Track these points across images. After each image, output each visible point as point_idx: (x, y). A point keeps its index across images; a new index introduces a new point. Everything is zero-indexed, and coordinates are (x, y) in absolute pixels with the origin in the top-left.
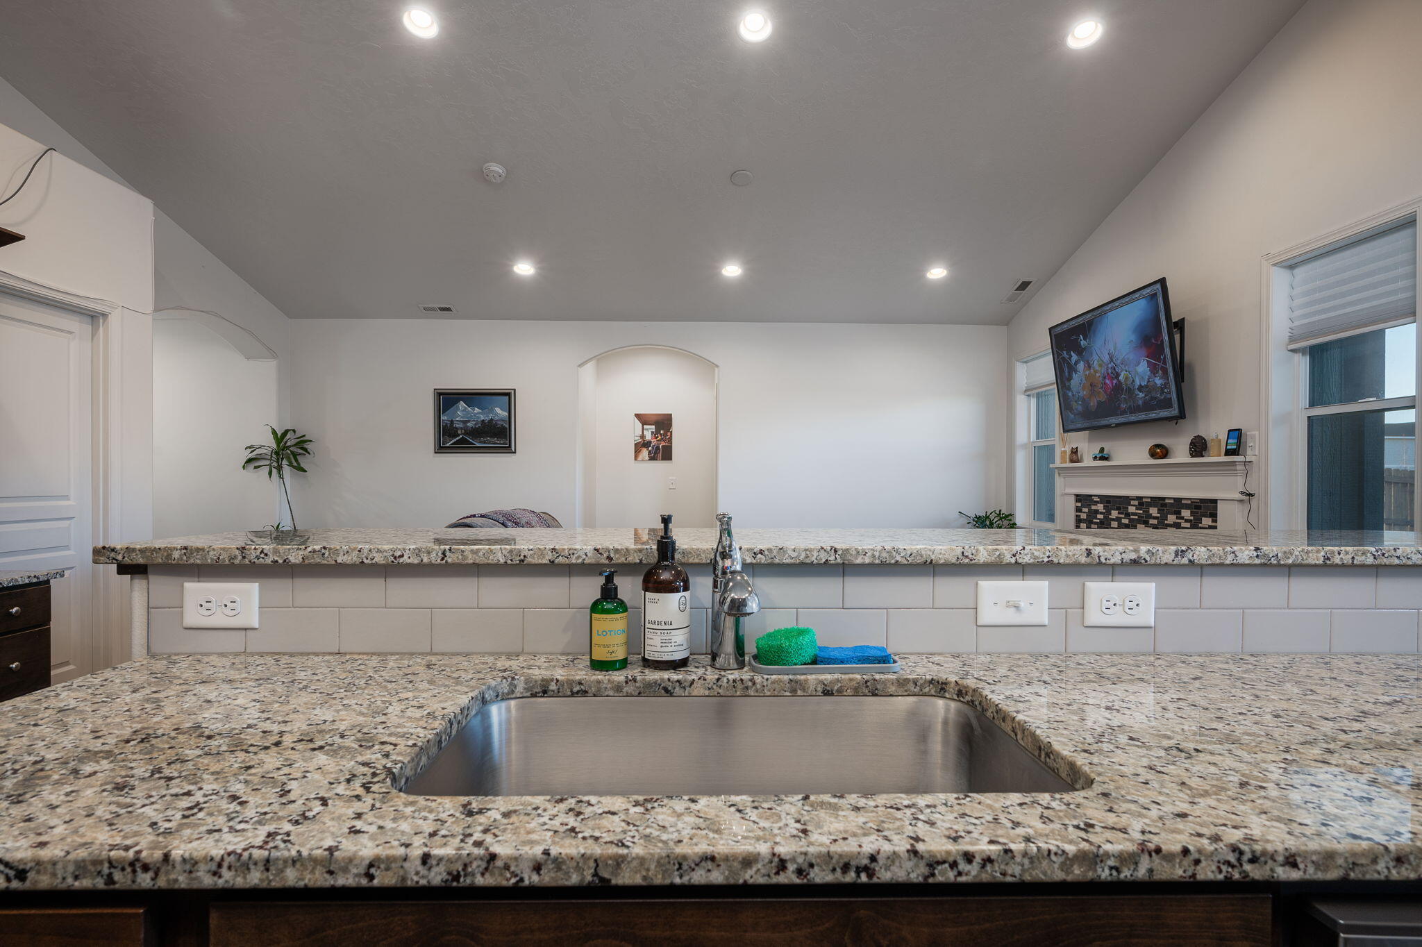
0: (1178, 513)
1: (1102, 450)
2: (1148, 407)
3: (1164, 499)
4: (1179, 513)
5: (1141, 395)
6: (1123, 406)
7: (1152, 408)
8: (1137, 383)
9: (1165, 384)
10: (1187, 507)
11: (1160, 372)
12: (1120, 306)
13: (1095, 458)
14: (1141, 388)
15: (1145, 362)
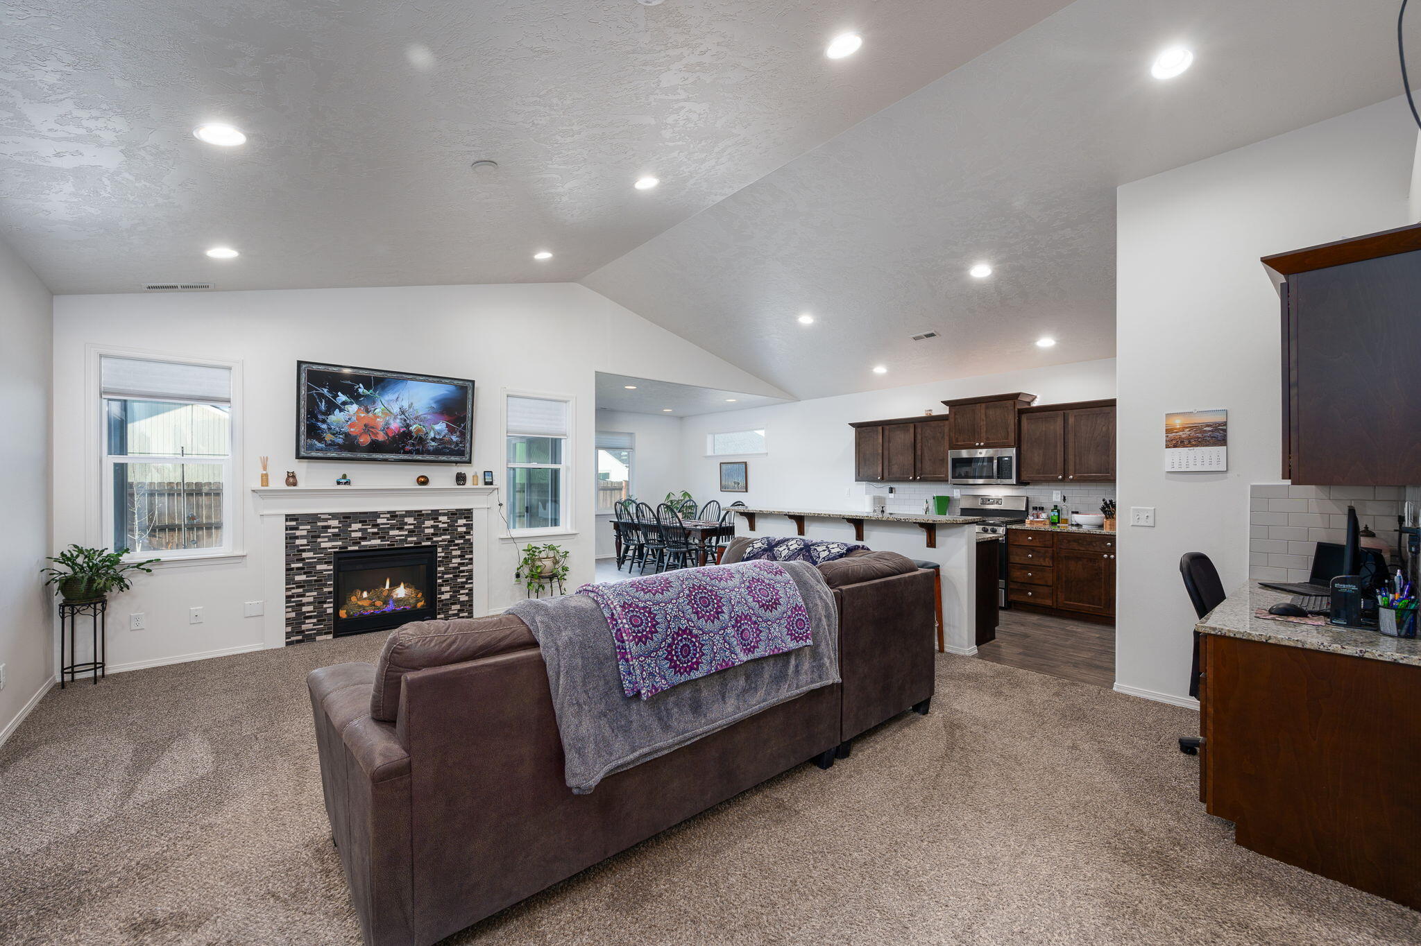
0: (436, 519)
1: (344, 477)
2: (437, 452)
3: (421, 511)
4: (438, 519)
5: (433, 444)
6: (408, 448)
7: (444, 454)
8: (432, 435)
9: (461, 442)
10: (444, 514)
11: (458, 433)
12: (424, 381)
13: (339, 483)
14: (434, 439)
15: (444, 425)
